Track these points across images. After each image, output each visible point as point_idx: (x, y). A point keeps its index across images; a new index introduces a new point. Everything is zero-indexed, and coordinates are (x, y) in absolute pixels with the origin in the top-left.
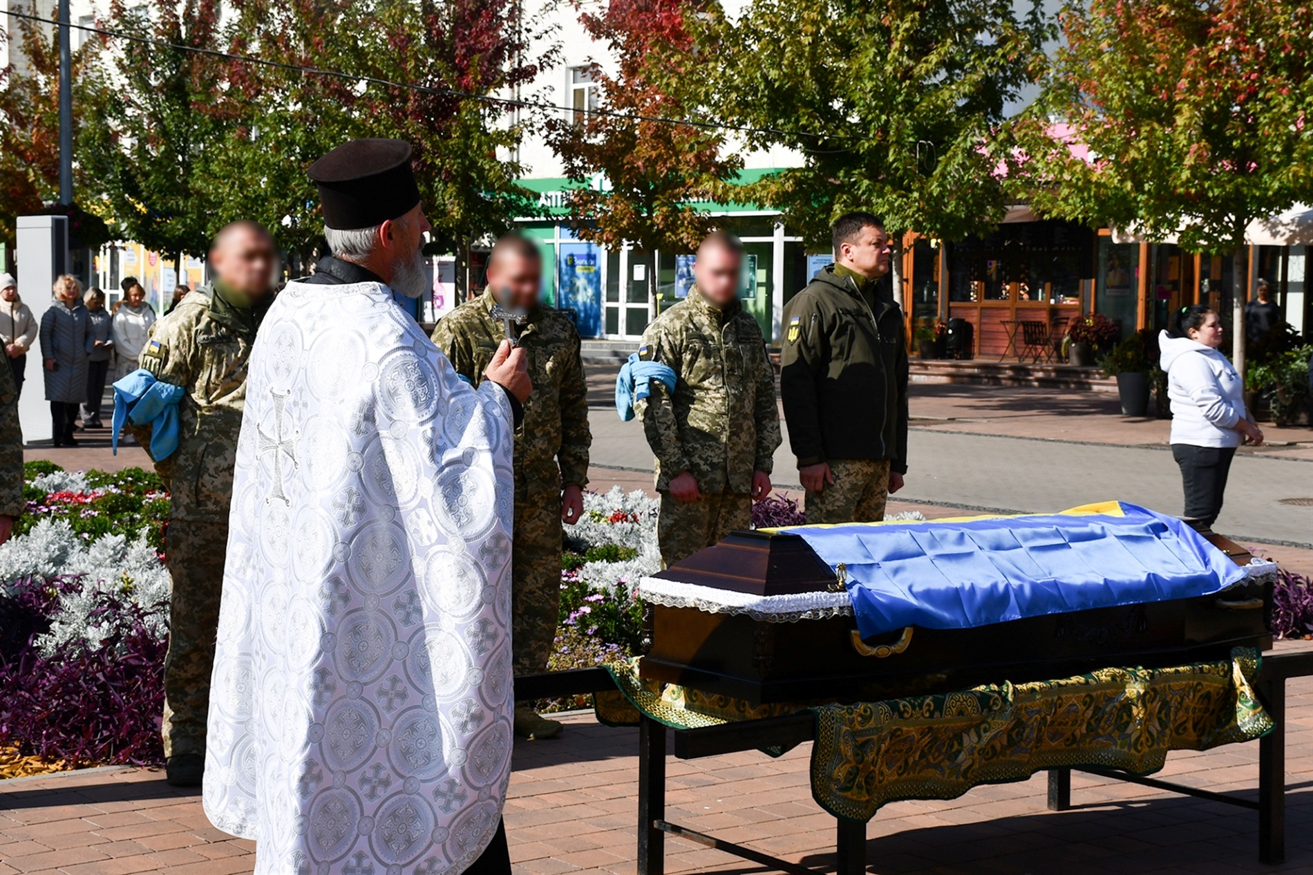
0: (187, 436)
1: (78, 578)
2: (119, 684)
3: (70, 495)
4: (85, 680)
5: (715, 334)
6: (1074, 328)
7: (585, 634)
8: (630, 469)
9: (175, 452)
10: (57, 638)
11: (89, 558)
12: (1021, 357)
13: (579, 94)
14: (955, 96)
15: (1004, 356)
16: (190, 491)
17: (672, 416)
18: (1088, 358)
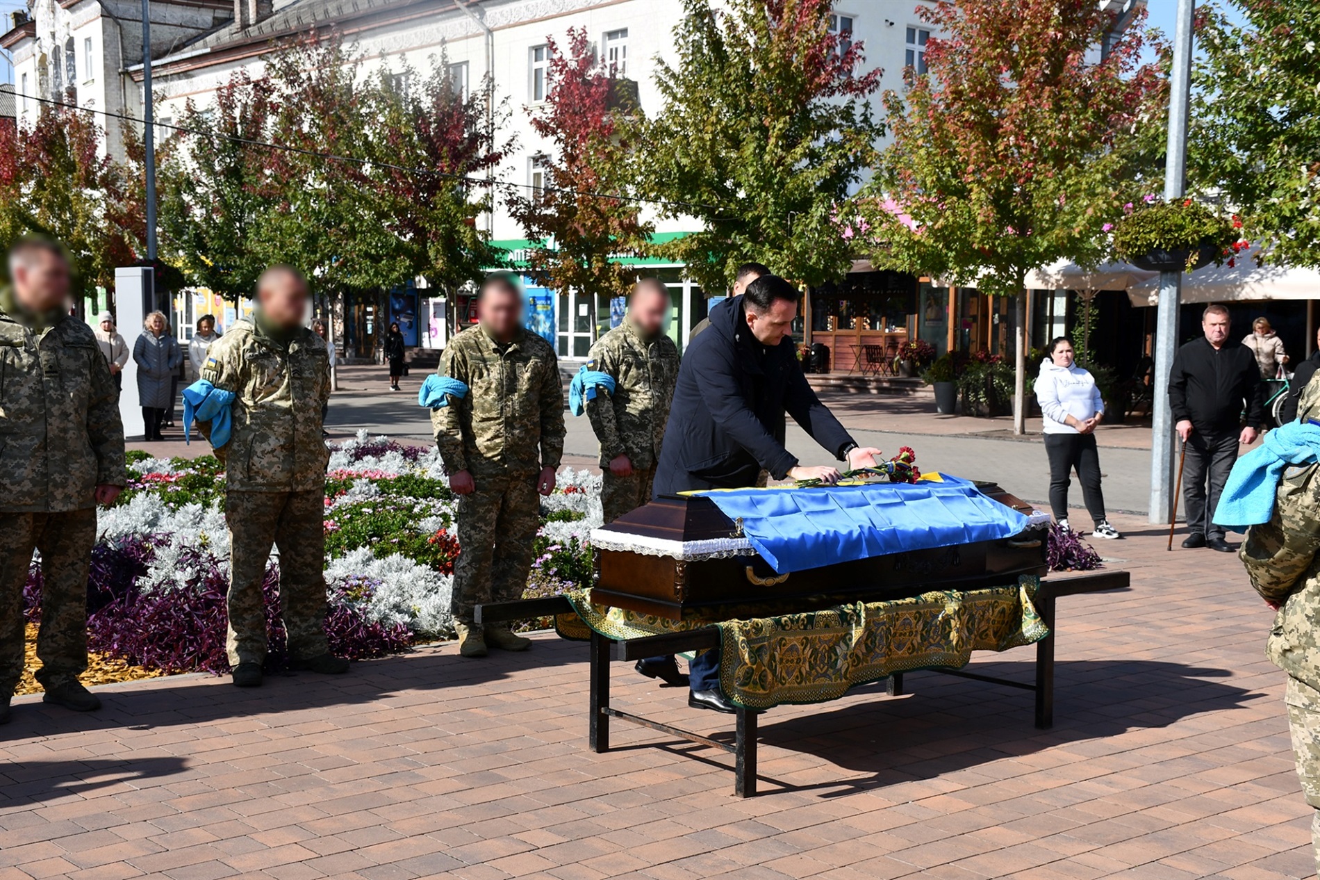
0: (239, 428)
1: (168, 535)
2: (200, 613)
3: (159, 476)
4: (175, 611)
5: (643, 351)
6: (903, 350)
7: (547, 575)
8: (578, 455)
9: (230, 440)
10: (153, 580)
11: (175, 521)
12: (864, 372)
13: (537, 176)
14: (814, 177)
15: (852, 371)
16: (243, 469)
17: (612, 413)
18: (913, 372)
